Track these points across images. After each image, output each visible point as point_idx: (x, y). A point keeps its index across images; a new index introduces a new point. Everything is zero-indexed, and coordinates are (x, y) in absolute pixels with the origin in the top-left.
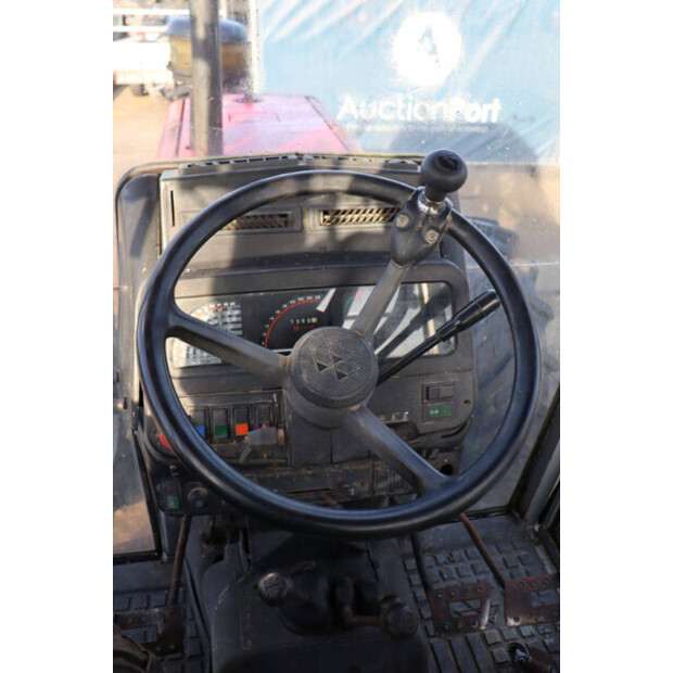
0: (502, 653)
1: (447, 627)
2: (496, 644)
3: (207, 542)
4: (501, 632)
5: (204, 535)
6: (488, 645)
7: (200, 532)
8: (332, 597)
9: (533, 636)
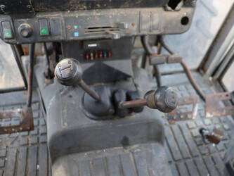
0: (196, 132)
1: (175, 118)
2: (193, 128)
3: (47, 77)
4: (195, 123)
5: (44, 73)
6: (189, 129)
7: (43, 72)
8: (113, 100)
9: (210, 125)
